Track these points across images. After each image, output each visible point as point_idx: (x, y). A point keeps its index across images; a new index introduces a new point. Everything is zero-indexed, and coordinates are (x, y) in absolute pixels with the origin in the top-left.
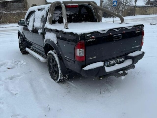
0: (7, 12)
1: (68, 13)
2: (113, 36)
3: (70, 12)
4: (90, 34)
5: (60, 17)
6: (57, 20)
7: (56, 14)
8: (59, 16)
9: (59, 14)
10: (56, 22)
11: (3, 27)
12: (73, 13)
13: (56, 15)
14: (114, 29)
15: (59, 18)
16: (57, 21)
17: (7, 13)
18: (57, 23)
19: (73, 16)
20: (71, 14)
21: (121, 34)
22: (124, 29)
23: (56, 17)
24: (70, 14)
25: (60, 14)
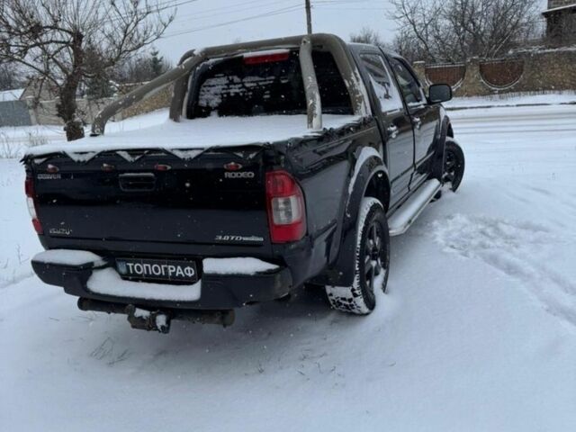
0: (547, 51)
1: (252, 82)
2: (120, 175)
3: (257, 78)
4: (43, 160)
5: (225, 96)
6: (216, 105)
7: (213, 88)
8: (222, 94)
9: (220, 87)
10: (212, 113)
11: (508, 106)
12: (268, 82)
13: (213, 90)
14: (118, 152)
15: (220, 101)
16: (216, 108)
17: (545, 53)
18: (214, 114)
19: (268, 92)
20: (261, 84)
21: (151, 174)
22: (163, 154)
23: (212, 97)
24: (258, 85)
25: (226, 87)
